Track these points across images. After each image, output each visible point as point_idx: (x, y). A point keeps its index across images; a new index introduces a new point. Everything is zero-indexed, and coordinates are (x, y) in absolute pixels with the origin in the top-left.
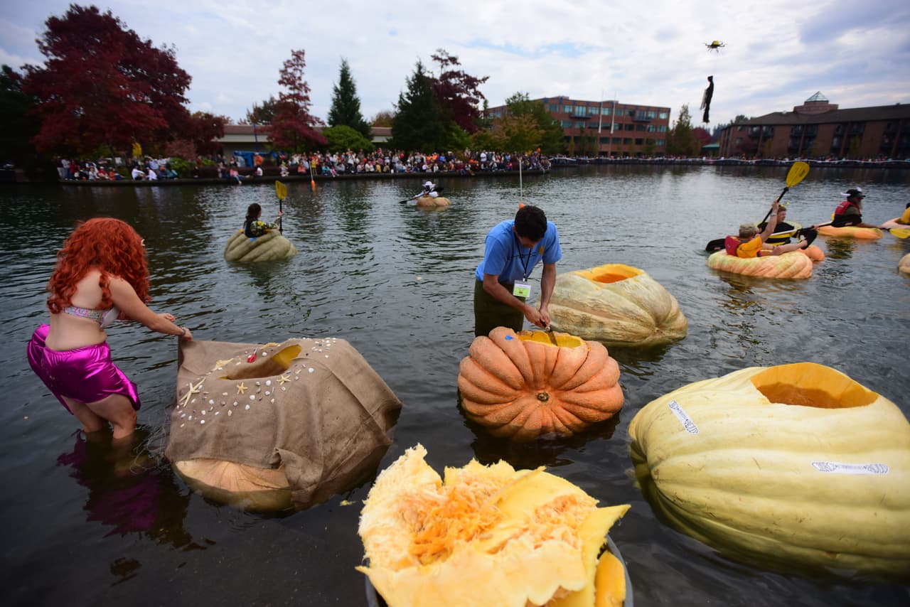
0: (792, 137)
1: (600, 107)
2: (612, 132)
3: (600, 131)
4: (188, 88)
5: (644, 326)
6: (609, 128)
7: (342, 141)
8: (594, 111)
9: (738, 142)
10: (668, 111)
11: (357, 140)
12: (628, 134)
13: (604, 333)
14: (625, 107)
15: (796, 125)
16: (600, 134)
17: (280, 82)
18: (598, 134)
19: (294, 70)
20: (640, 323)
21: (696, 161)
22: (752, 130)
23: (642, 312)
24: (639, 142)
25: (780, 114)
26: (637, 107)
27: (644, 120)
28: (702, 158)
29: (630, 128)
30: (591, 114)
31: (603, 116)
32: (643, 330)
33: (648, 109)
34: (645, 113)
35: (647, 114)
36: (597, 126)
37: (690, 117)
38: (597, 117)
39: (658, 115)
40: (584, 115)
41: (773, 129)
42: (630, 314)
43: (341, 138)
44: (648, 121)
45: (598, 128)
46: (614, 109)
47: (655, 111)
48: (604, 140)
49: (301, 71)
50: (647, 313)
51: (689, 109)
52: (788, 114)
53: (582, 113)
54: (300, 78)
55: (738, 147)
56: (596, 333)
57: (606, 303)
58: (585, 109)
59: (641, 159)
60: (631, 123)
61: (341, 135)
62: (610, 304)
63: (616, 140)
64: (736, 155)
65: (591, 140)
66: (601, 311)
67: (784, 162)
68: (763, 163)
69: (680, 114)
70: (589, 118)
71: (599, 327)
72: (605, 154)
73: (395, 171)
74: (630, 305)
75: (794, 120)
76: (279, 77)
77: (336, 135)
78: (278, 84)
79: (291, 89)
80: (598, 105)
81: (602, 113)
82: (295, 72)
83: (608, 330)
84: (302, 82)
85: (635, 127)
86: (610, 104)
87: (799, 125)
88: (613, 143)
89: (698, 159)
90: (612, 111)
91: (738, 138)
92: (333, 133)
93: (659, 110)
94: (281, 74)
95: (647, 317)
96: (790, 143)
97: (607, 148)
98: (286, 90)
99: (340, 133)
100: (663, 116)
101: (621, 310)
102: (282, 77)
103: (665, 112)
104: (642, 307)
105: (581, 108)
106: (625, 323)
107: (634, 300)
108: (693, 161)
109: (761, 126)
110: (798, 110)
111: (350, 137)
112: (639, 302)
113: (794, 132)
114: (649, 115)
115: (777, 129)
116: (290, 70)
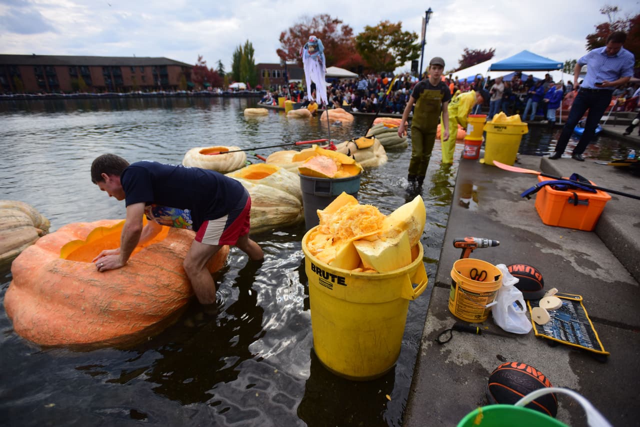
5: (296, 207)
13: (268, 220)
20: (292, 206)
23: (292, 197)
32: (296, 210)
42: (284, 200)
50: (295, 197)
56: (261, 221)
57: (264, 196)
62: (268, 196)
66: (262, 203)
71: (263, 216)
74: (282, 194)
83: (270, 216)
95: (295, 200)
101: (277, 198)
104: (291, 193)
106: (282, 208)
107: (284, 189)
112: (287, 190)
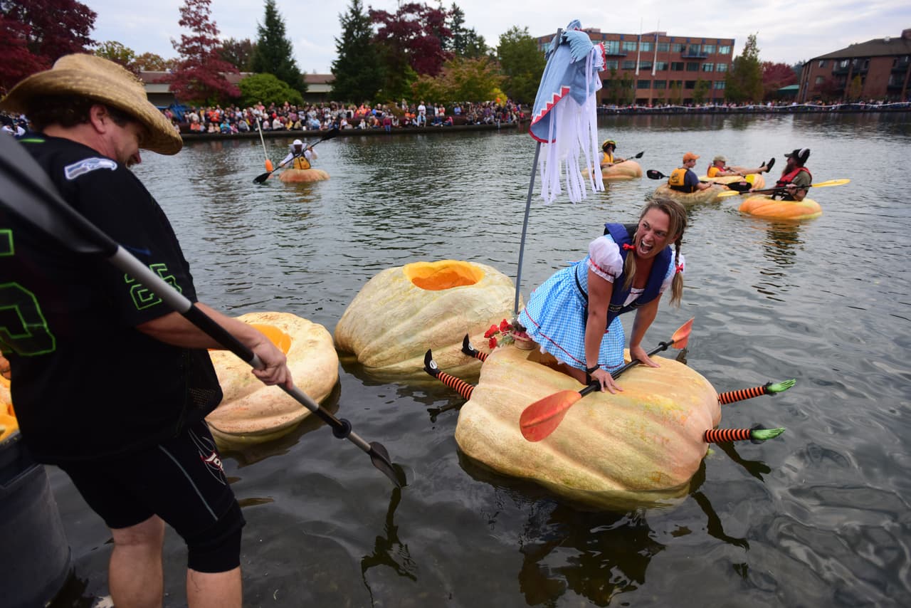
0: (893, 72)
1: (638, 41)
2: (654, 73)
3: (637, 72)
4: (92, 27)
6: (650, 69)
7: (258, 93)
8: (630, 47)
9: (818, 81)
10: (731, 43)
11: (279, 91)
12: (676, 76)
14: (673, 40)
15: (900, 56)
16: (637, 77)
17: (182, 23)
18: (635, 76)
19: (198, 8)
21: (759, 109)
22: (839, 65)
24: (690, 85)
25: (881, 42)
26: (688, 40)
27: (698, 56)
28: (766, 104)
29: (679, 67)
30: (627, 51)
31: (643, 53)
33: (704, 41)
34: (700, 47)
35: (702, 48)
36: (633, 66)
37: (758, 51)
38: (634, 54)
39: (717, 50)
40: (617, 52)
41: (867, 62)
43: (258, 89)
44: (704, 58)
45: (635, 69)
46: (657, 44)
47: (713, 44)
48: (643, 84)
49: (207, 9)
51: (757, 41)
52: (893, 41)
53: (614, 49)
54: (206, 18)
55: (817, 88)
58: (617, 44)
59: (687, 108)
60: (680, 61)
61: (259, 85)
63: (658, 83)
64: (815, 99)
65: (626, 84)
67: (876, 106)
68: (850, 109)
69: (744, 47)
70: (623, 56)
72: (642, 101)
73: (308, 129)
75: (900, 49)
76: (180, 17)
77: (253, 85)
78: (179, 25)
79: (196, 30)
80: (636, 39)
81: (641, 49)
82: (199, 11)
84: (210, 22)
85: (685, 67)
86: (652, 38)
87: (904, 55)
88: (655, 88)
89: (761, 106)
90: (654, 45)
91: (818, 76)
92: (250, 84)
93: (718, 43)
94: (182, 13)
96: (891, 80)
97: (648, 93)
98: (190, 32)
99: (258, 83)
100: (724, 51)
102: (183, 16)
103: (727, 45)
105: (612, 43)
108: (754, 109)
109: (851, 59)
110: (907, 34)
111: (269, 87)
113: (897, 65)
114: (705, 50)
115: (872, 62)
116: (193, 8)
